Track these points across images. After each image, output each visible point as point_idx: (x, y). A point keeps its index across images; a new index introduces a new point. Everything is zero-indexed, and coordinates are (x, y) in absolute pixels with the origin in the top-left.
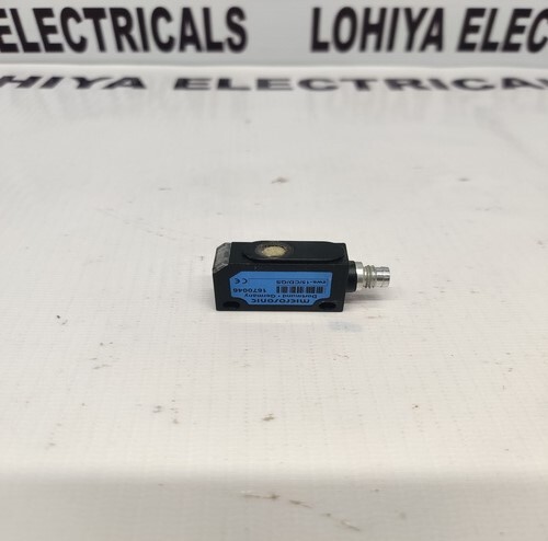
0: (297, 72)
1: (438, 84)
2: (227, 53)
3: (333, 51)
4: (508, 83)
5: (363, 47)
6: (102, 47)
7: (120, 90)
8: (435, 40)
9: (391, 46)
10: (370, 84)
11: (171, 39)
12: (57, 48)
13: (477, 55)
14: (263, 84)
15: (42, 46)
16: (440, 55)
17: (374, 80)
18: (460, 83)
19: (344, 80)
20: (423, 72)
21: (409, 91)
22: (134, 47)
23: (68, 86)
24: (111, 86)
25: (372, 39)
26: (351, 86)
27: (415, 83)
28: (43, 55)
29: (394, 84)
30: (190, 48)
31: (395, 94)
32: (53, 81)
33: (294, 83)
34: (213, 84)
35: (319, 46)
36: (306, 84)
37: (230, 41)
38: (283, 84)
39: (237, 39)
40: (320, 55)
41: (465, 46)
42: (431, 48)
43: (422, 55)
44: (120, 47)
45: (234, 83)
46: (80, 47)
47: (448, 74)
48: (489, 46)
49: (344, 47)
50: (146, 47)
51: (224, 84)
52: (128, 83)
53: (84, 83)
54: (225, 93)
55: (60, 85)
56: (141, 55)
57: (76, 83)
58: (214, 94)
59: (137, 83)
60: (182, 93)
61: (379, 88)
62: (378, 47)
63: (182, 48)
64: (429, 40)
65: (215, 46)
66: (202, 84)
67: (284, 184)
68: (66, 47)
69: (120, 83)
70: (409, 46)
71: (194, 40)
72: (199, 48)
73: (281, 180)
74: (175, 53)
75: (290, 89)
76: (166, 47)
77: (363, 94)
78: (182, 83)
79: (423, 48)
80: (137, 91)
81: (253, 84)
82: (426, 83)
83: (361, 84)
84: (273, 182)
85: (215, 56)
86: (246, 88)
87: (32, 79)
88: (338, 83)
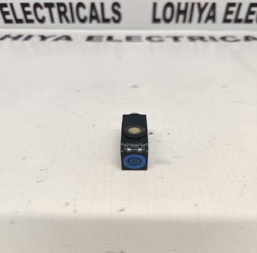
0: (145, 33)
1: (213, 39)
2: (112, 24)
3: (163, 23)
4: (247, 38)
5: (177, 21)
6: (52, 20)
8: (212, 18)
9: (190, 21)
10: (180, 39)
11: (85, 17)
12: (31, 21)
13: (232, 25)
14: (129, 39)
15: (24, 20)
16: (214, 25)
17: (182, 37)
18: (224, 38)
19: (168, 37)
20: (206, 33)
21: (199, 42)
22: (67, 21)
23: (36, 39)
24: (57, 39)
25: (181, 17)
26: (171, 40)
27: (202, 38)
28: (25, 24)
29: (192, 39)
30: (95, 22)
31: (192, 44)
32: (29, 37)
33: (143, 38)
34: (105, 39)
35: (156, 20)
36: (149, 39)
37: (113, 18)
38: (138, 39)
39: (117, 17)
40: (156, 25)
41: (226, 21)
42: (210, 22)
43: (206, 25)
44: (61, 21)
45: (115, 38)
46: (42, 21)
47: (218, 34)
48: (238, 21)
49: (168, 21)
50: (73, 21)
51: (110, 38)
52: (64, 38)
53: (43, 38)
54: (110, 43)
55: (32, 39)
56: (71, 25)
57: (39, 38)
58: (104, 43)
59: (68, 38)
60: (90, 43)
61: (184, 41)
62: (184, 21)
63: (91, 21)
64: (209, 18)
65: (106, 21)
66: (99, 38)
68: (36, 21)
70: (199, 21)
71: (96, 18)
72: (98, 21)
73: (135, 86)
74: (87, 24)
75: (141, 41)
76: (83, 21)
77: (177, 44)
78: (90, 38)
79: (206, 21)
80: (69, 42)
81: (123, 38)
82: (207, 38)
83: (176, 39)
84: (131, 87)
85: (106, 25)
86: (120, 41)
87: (19, 37)
88: (165, 39)
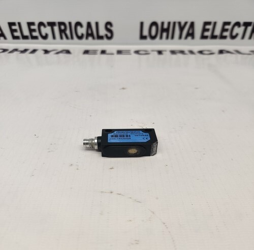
0: (134, 48)
1: (191, 52)
2: (105, 40)
3: (149, 39)
4: (221, 52)
5: (161, 38)
6: (54, 37)
7: (61, 55)
8: (191, 34)
9: (173, 37)
10: (164, 52)
11: (82, 35)
12: (36, 38)
13: (209, 41)
14: (119, 52)
15: (30, 37)
16: (193, 41)
17: (165, 51)
18: (201, 52)
19: (153, 51)
20: (186, 48)
21: (180, 55)
22: (67, 38)
23: (40, 53)
24: (58, 53)
25: (165, 34)
26: (156, 53)
27: (182, 52)
28: (30, 40)
29: (173, 52)
30: (90, 38)
31: (174, 56)
32: (34, 51)
33: (132, 52)
34: (99, 52)
35: (143, 37)
36: (137, 52)
37: (106, 35)
38: (128, 52)
39: (109, 35)
40: (143, 41)
41: (203, 37)
42: (189, 38)
43: (186, 41)
44: (61, 38)
45: (107, 52)
46: (45, 37)
47: (196, 49)
48: (214, 37)
49: (153, 38)
50: (72, 38)
51: (103, 52)
52: (65, 52)
53: (46, 52)
54: (104, 56)
55: (37, 53)
56: (70, 41)
57: (43, 52)
58: (99, 56)
59: (68, 52)
60: (86, 56)
61: (167, 54)
62: (167, 38)
63: (87, 38)
64: (188, 35)
65: (100, 38)
66: (95, 52)
67: (125, 90)
68: (40, 37)
69: (61, 52)
70: (180, 37)
71: (92, 35)
72: (94, 38)
73: (123, 89)
74: (84, 40)
75: (130, 54)
76: (80, 38)
77: (161, 56)
78: (86, 52)
79: (186, 38)
80: (68, 55)
81: (115, 52)
82: (187, 52)
83: (160, 52)
84: (120, 89)
85: (100, 41)
86: (112, 54)
87: (25, 50)
88: (150, 52)
